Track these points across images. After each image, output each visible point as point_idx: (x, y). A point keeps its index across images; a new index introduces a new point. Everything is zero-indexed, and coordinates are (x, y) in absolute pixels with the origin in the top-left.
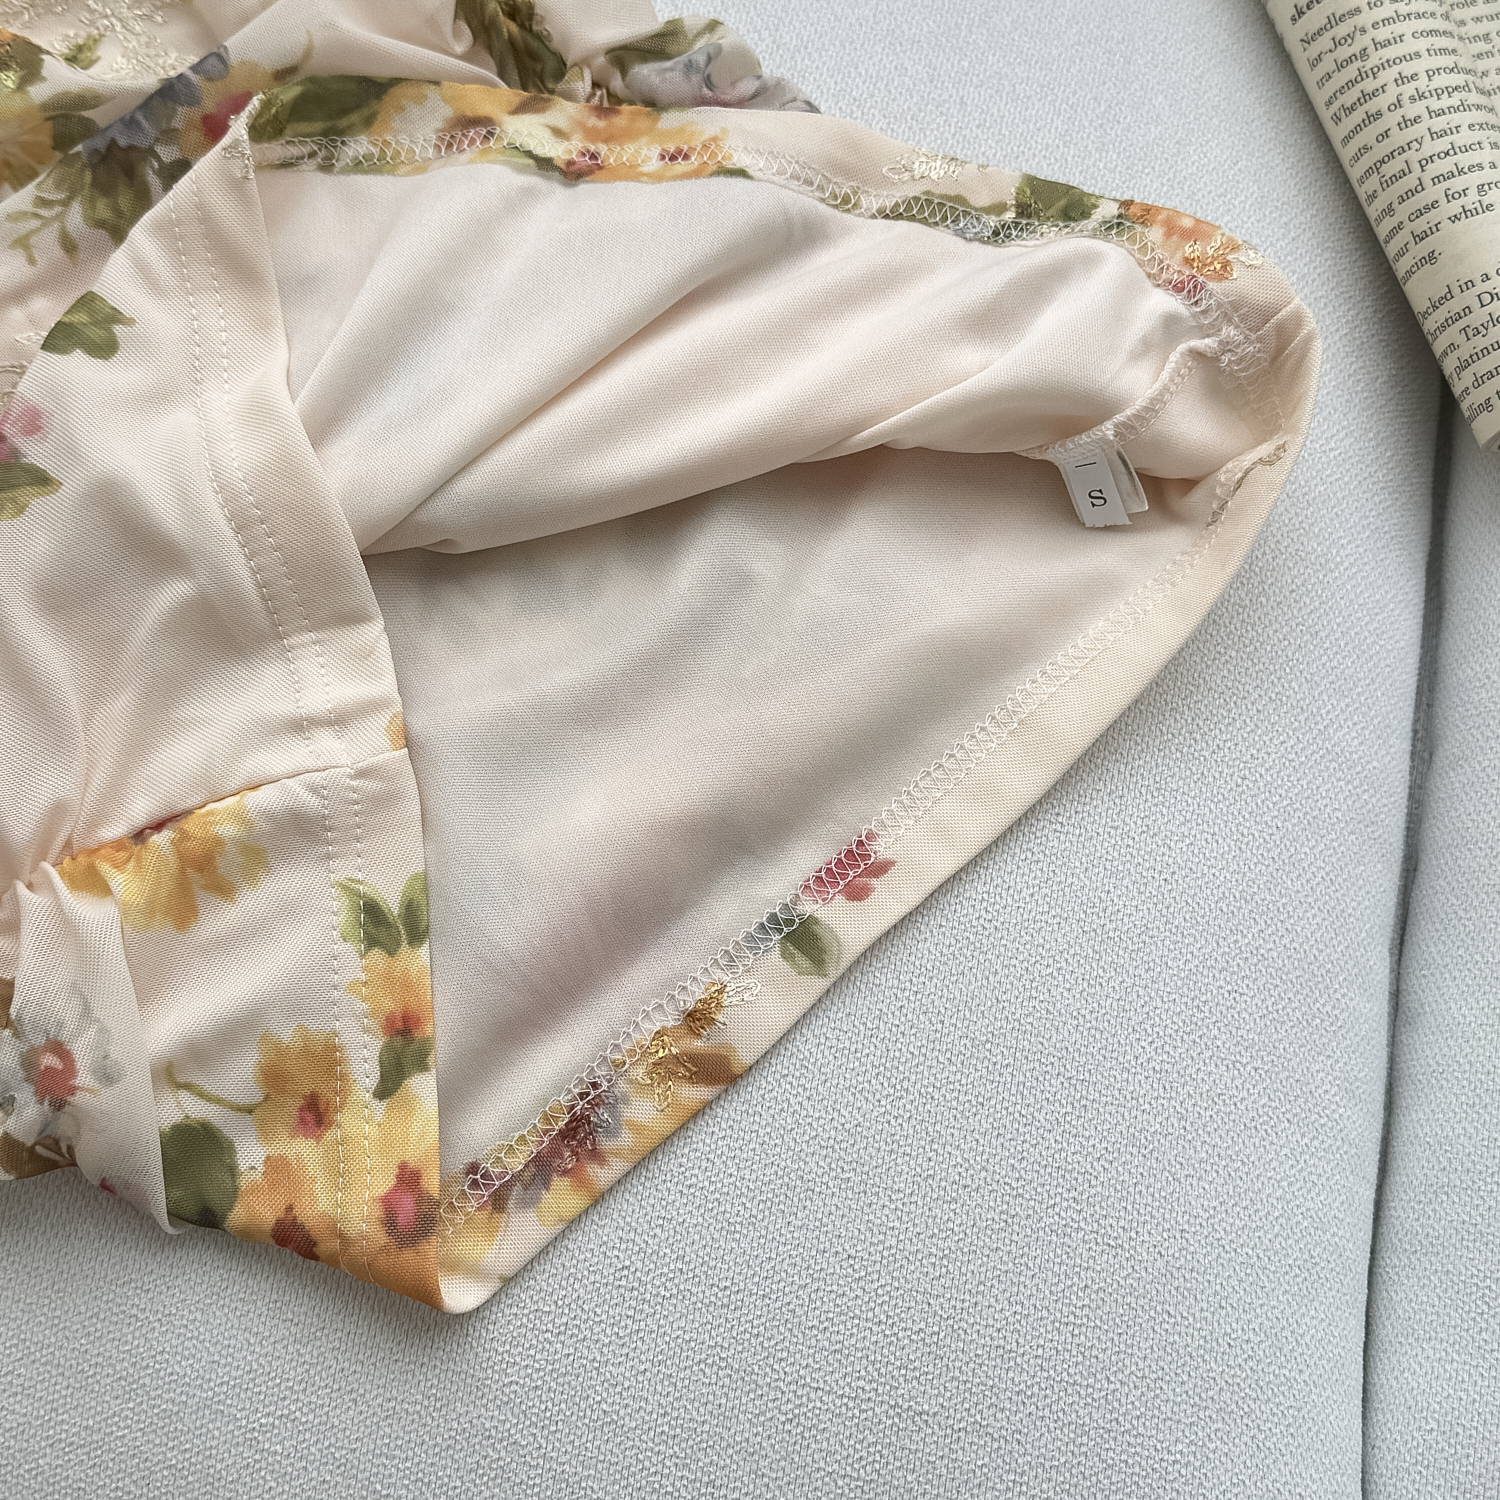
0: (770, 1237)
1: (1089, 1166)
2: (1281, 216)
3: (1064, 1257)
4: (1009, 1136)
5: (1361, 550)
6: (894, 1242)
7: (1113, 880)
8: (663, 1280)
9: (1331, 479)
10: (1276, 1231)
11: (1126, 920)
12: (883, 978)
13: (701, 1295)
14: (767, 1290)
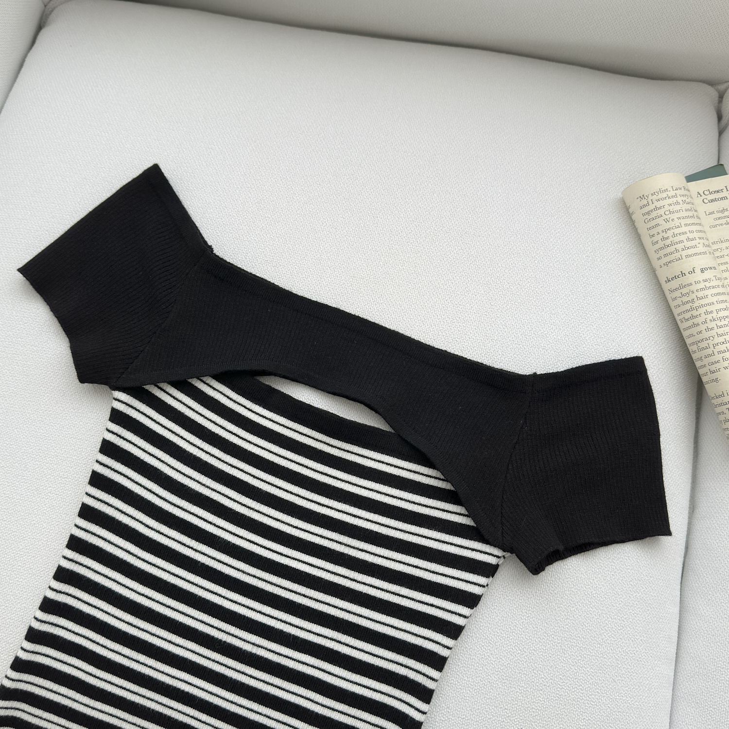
0: (478, 701)
1: (586, 678)
2: (648, 318)
3: (577, 709)
4: (559, 668)
5: (676, 445)
6: (520, 704)
7: (595, 575)
8: (442, 715)
9: (667, 419)
10: (646, 695)
11: (599, 590)
12: (517, 611)
13: (455, 720)
14: (478, 719)
